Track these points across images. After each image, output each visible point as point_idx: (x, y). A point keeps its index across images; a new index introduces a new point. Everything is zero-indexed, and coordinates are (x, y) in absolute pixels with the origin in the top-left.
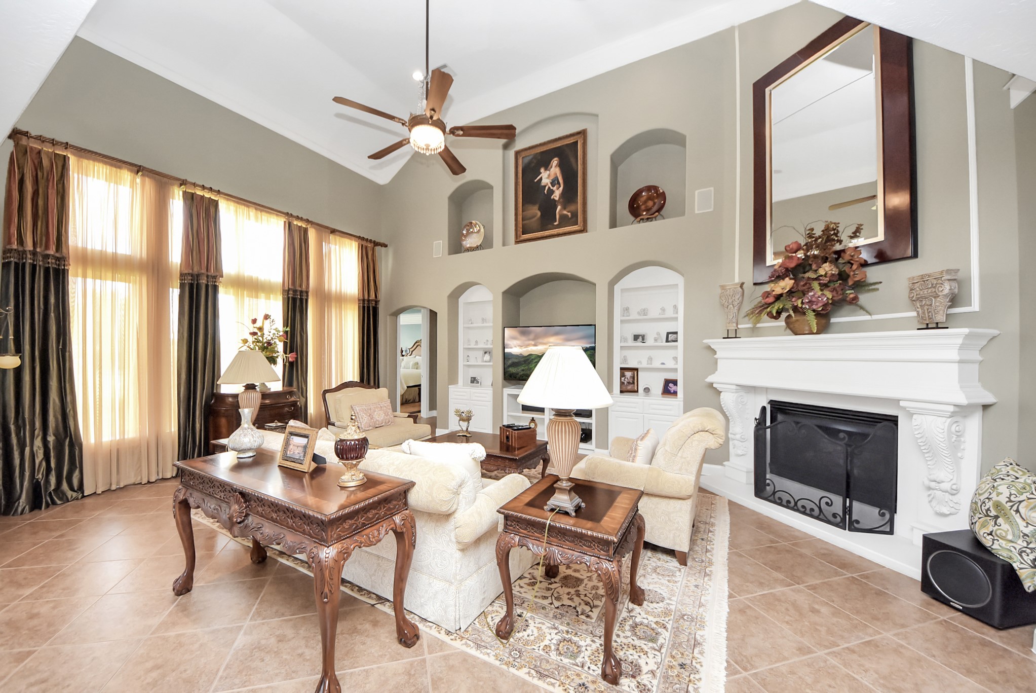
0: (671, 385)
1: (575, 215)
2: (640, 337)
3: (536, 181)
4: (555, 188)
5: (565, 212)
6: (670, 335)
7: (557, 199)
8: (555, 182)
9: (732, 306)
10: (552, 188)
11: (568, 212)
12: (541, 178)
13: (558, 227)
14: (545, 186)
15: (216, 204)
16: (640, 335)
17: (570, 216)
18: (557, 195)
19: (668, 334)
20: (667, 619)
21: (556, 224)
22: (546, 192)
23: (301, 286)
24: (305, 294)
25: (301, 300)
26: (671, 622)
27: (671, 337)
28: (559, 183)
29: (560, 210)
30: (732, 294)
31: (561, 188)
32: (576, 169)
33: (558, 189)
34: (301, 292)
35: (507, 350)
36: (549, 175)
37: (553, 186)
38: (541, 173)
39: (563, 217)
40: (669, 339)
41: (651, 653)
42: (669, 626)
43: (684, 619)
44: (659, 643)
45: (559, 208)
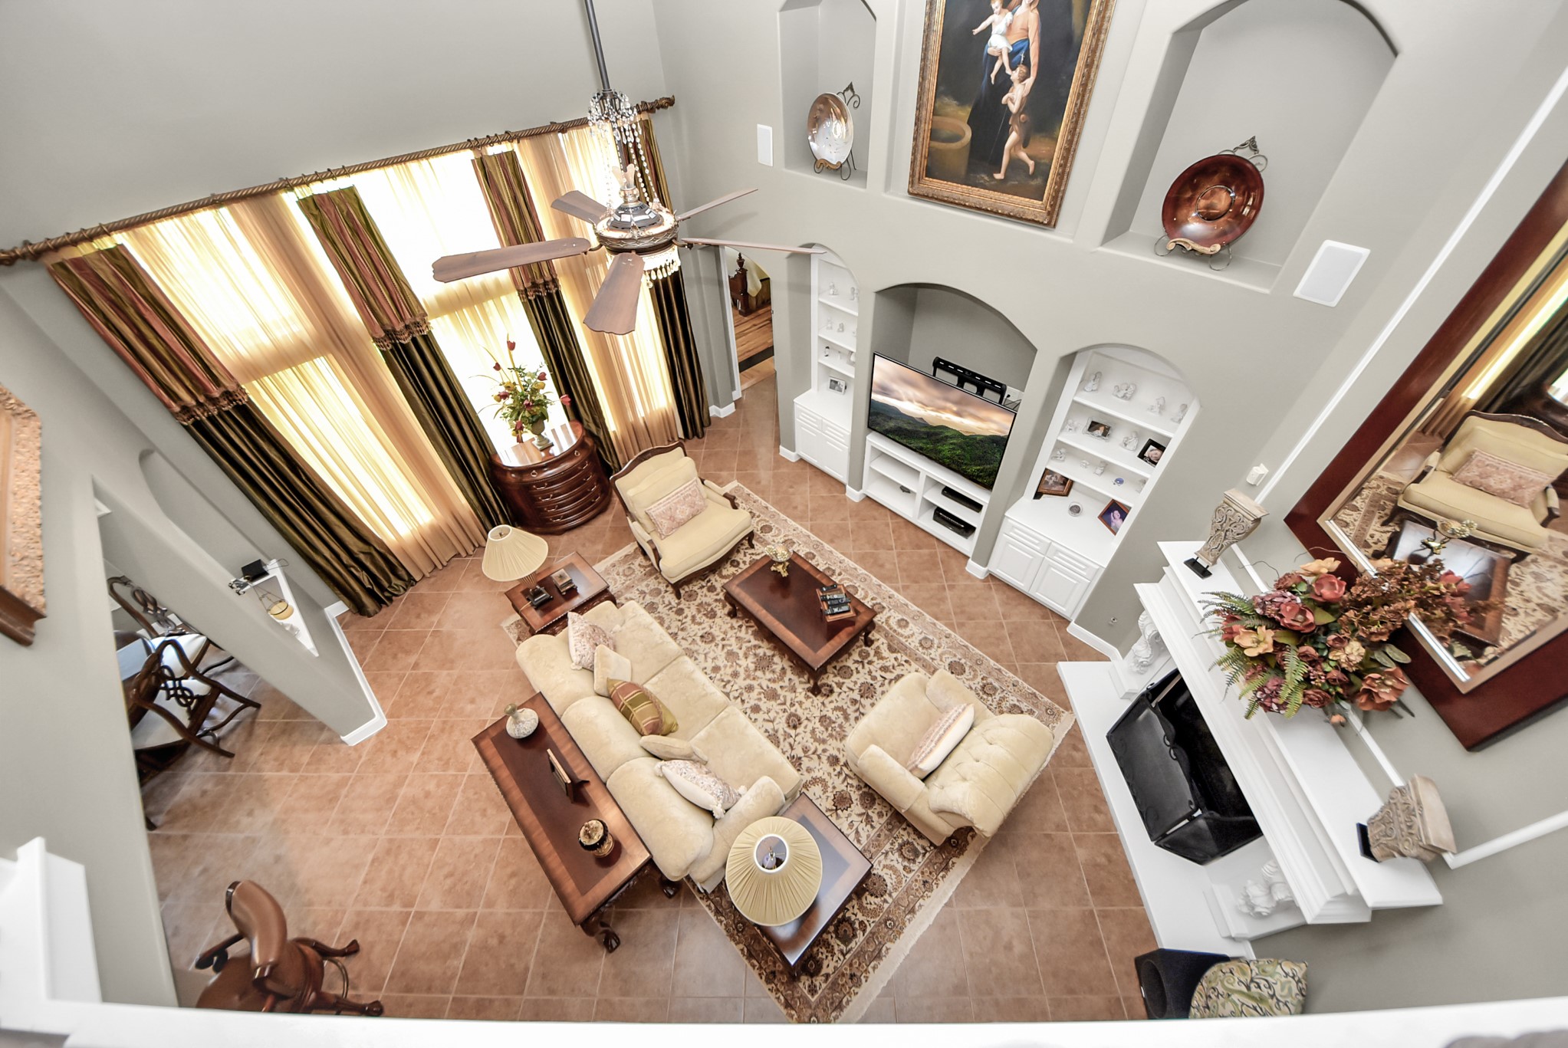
0: (1116, 513)
1: (1042, 171)
2: (1102, 429)
3: (976, 31)
4: (1015, 75)
5: (1023, 155)
6: (1151, 447)
7: (1014, 108)
8: (1018, 55)
9: (1223, 534)
10: (1008, 71)
11: (1031, 157)
12: (990, 28)
13: (1000, 187)
14: (995, 59)
15: (351, 194)
16: (1102, 425)
17: (1031, 170)
18: (1016, 97)
19: (1151, 443)
20: (872, 920)
21: (999, 176)
22: (993, 76)
23: (542, 275)
24: (551, 286)
25: (550, 296)
26: (872, 925)
27: (1152, 452)
28: (1027, 63)
29: (1015, 146)
30: (1233, 520)
31: (1030, 82)
32: (1077, 32)
33: (1022, 79)
34: (546, 283)
35: (875, 397)
36: (1010, 27)
37: (1013, 68)
38: (991, 12)
39: (1016, 165)
40: (1146, 454)
41: (838, 954)
42: (869, 929)
43: (886, 925)
44: (849, 947)
45: (1013, 137)
